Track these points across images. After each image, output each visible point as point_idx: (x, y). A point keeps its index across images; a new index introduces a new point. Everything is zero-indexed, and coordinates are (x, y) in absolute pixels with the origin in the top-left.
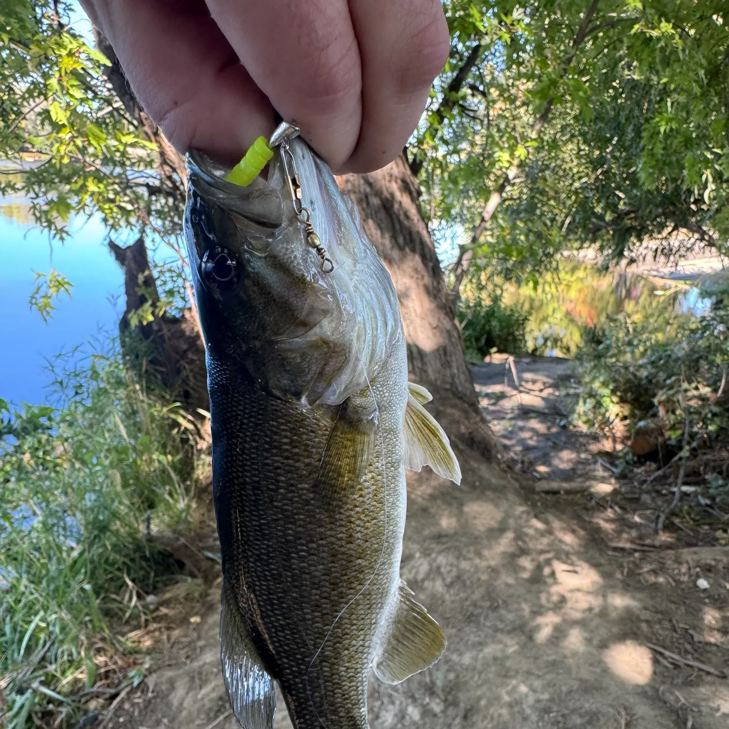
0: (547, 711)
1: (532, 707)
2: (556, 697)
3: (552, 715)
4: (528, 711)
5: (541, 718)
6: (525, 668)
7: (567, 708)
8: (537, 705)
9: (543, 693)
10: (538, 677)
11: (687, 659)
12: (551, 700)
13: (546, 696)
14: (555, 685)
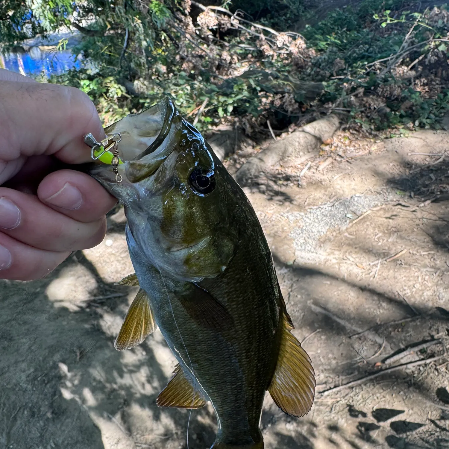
0: (35, 378)
1: (27, 381)
2: (38, 367)
3: (39, 379)
4: (25, 386)
5: (34, 385)
6: (13, 361)
7: (46, 369)
8: (28, 379)
9: (29, 369)
10: (23, 361)
11: (107, 295)
12: (36, 370)
13: (32, 370)
14: (34, 360)
